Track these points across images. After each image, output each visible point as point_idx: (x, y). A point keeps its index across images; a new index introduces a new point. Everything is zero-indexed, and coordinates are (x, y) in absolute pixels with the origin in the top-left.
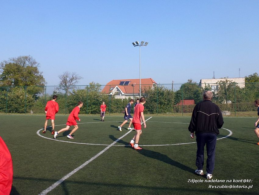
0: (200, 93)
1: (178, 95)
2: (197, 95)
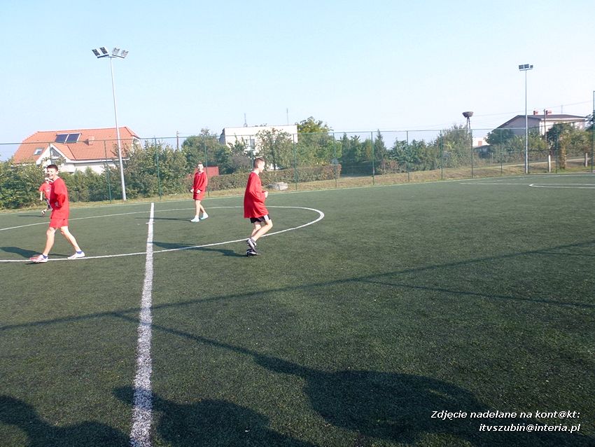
0: (228, 154)
1: (191, 158)
2: (223, 158)
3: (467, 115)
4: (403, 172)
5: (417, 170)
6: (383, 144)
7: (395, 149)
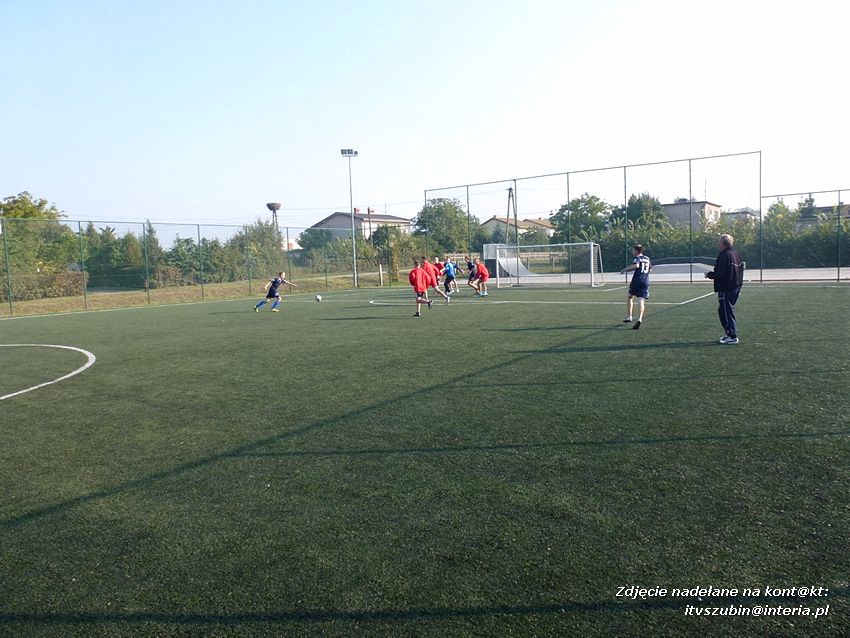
3: (272, 207)
4: (189, 284)
5: (210, 281)
6: (156, 242)
7: (175, 250)
